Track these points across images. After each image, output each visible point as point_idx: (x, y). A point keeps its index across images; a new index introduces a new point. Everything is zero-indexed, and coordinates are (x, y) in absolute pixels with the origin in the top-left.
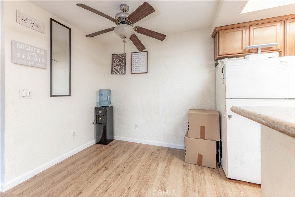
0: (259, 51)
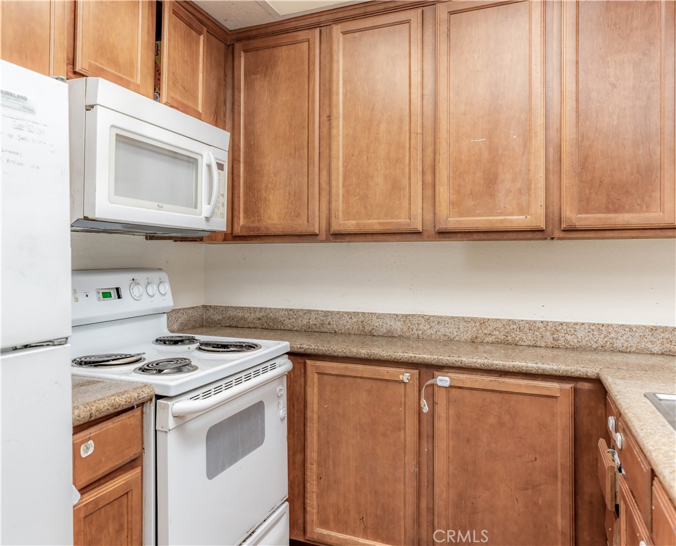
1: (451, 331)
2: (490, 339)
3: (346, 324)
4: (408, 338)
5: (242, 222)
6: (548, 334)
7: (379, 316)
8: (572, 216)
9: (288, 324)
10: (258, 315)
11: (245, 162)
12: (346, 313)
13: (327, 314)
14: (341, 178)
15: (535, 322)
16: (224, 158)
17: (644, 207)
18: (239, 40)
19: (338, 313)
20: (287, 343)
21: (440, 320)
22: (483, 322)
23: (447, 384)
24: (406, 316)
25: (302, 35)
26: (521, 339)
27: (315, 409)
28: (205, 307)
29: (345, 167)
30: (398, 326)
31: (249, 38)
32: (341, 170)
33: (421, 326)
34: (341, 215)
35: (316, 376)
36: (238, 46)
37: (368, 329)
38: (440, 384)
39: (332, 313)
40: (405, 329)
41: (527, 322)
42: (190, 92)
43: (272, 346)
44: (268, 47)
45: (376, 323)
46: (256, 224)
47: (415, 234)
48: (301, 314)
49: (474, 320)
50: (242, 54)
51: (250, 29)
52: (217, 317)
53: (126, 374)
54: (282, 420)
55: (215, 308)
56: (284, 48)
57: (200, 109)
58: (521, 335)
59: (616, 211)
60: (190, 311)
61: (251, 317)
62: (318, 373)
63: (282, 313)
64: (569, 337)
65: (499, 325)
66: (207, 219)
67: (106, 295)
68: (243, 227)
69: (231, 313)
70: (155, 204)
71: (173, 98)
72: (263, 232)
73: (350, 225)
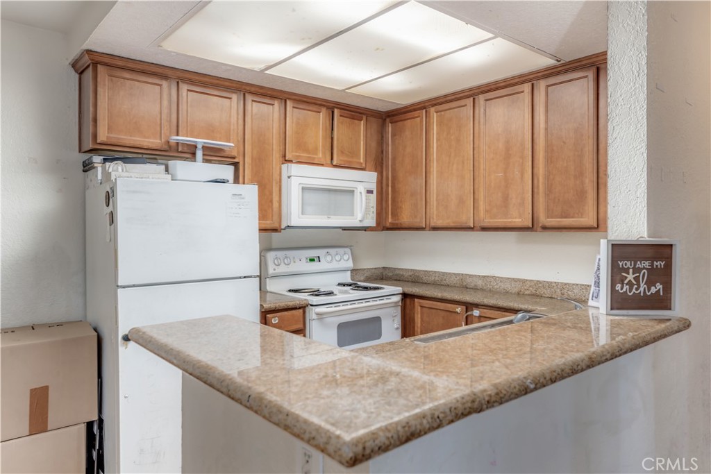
0: (199, 154)
1: (507, 286)
2: (527, 292)
3: (454, 280)
4: (485, 290)
5: (390, 220)
6: (558, 290)
7: (471, 276)
8: (543, 219)
9: (425, 279)
10: (410, 273)
11: (392, 187)
12: (454, 274)
13: (444, 274)
14: (435, 196)
15: (551, 282)
16: (374, 187)
17: (580, 214)
18: (389, 116)
19: (450, 273)
20: (401, 288)
21: (502, 279)
22: (524, 281)
23: (477, 315)
24: (484, 277)
25: (416, 113)
26: (544, 293)
27: (419, 325)
28: (384, 268)
29: (437, 189)
30: (480, 283)
31: (393, 115)
32: (435, 191)
33: (492, 283)
34: (435, 217)
35: (419, 308)
36: (388, 120)
37: (465, 284)
38: (474, 314)
39: (446, 273)
40: (484, 284)
41: (547, 282)
42: (354, 153)
43: (388, 289)
44: (401, 121)
45: (469, 280)
46: (396, 222)
47: (471, 229)
48: (431, 273)
49: (519, 280)
50: (390, 124)
51: (393, 111)
52: (390, 274)
53: (304, 296)
54: (397, 329)
55: (389, 268)
56: (409, 121)
57: (362, 161)
58: (544, 290)
59: (566, 217)
60: (373, 270)
61: (406, 274)
62: (421, 306)
63: (422, 273)
64: (570, 293)
65: (532, 284)
66: (361, 221)
67: (312, 260)
68: (390, 223)
69: (397, 272)
70: (326, 217)
71: (341, 160)
72: (399, 226)
73: (440, 223)
